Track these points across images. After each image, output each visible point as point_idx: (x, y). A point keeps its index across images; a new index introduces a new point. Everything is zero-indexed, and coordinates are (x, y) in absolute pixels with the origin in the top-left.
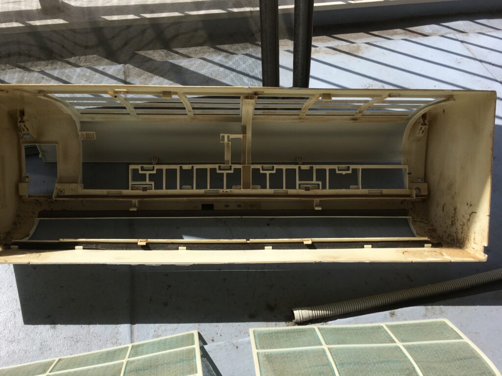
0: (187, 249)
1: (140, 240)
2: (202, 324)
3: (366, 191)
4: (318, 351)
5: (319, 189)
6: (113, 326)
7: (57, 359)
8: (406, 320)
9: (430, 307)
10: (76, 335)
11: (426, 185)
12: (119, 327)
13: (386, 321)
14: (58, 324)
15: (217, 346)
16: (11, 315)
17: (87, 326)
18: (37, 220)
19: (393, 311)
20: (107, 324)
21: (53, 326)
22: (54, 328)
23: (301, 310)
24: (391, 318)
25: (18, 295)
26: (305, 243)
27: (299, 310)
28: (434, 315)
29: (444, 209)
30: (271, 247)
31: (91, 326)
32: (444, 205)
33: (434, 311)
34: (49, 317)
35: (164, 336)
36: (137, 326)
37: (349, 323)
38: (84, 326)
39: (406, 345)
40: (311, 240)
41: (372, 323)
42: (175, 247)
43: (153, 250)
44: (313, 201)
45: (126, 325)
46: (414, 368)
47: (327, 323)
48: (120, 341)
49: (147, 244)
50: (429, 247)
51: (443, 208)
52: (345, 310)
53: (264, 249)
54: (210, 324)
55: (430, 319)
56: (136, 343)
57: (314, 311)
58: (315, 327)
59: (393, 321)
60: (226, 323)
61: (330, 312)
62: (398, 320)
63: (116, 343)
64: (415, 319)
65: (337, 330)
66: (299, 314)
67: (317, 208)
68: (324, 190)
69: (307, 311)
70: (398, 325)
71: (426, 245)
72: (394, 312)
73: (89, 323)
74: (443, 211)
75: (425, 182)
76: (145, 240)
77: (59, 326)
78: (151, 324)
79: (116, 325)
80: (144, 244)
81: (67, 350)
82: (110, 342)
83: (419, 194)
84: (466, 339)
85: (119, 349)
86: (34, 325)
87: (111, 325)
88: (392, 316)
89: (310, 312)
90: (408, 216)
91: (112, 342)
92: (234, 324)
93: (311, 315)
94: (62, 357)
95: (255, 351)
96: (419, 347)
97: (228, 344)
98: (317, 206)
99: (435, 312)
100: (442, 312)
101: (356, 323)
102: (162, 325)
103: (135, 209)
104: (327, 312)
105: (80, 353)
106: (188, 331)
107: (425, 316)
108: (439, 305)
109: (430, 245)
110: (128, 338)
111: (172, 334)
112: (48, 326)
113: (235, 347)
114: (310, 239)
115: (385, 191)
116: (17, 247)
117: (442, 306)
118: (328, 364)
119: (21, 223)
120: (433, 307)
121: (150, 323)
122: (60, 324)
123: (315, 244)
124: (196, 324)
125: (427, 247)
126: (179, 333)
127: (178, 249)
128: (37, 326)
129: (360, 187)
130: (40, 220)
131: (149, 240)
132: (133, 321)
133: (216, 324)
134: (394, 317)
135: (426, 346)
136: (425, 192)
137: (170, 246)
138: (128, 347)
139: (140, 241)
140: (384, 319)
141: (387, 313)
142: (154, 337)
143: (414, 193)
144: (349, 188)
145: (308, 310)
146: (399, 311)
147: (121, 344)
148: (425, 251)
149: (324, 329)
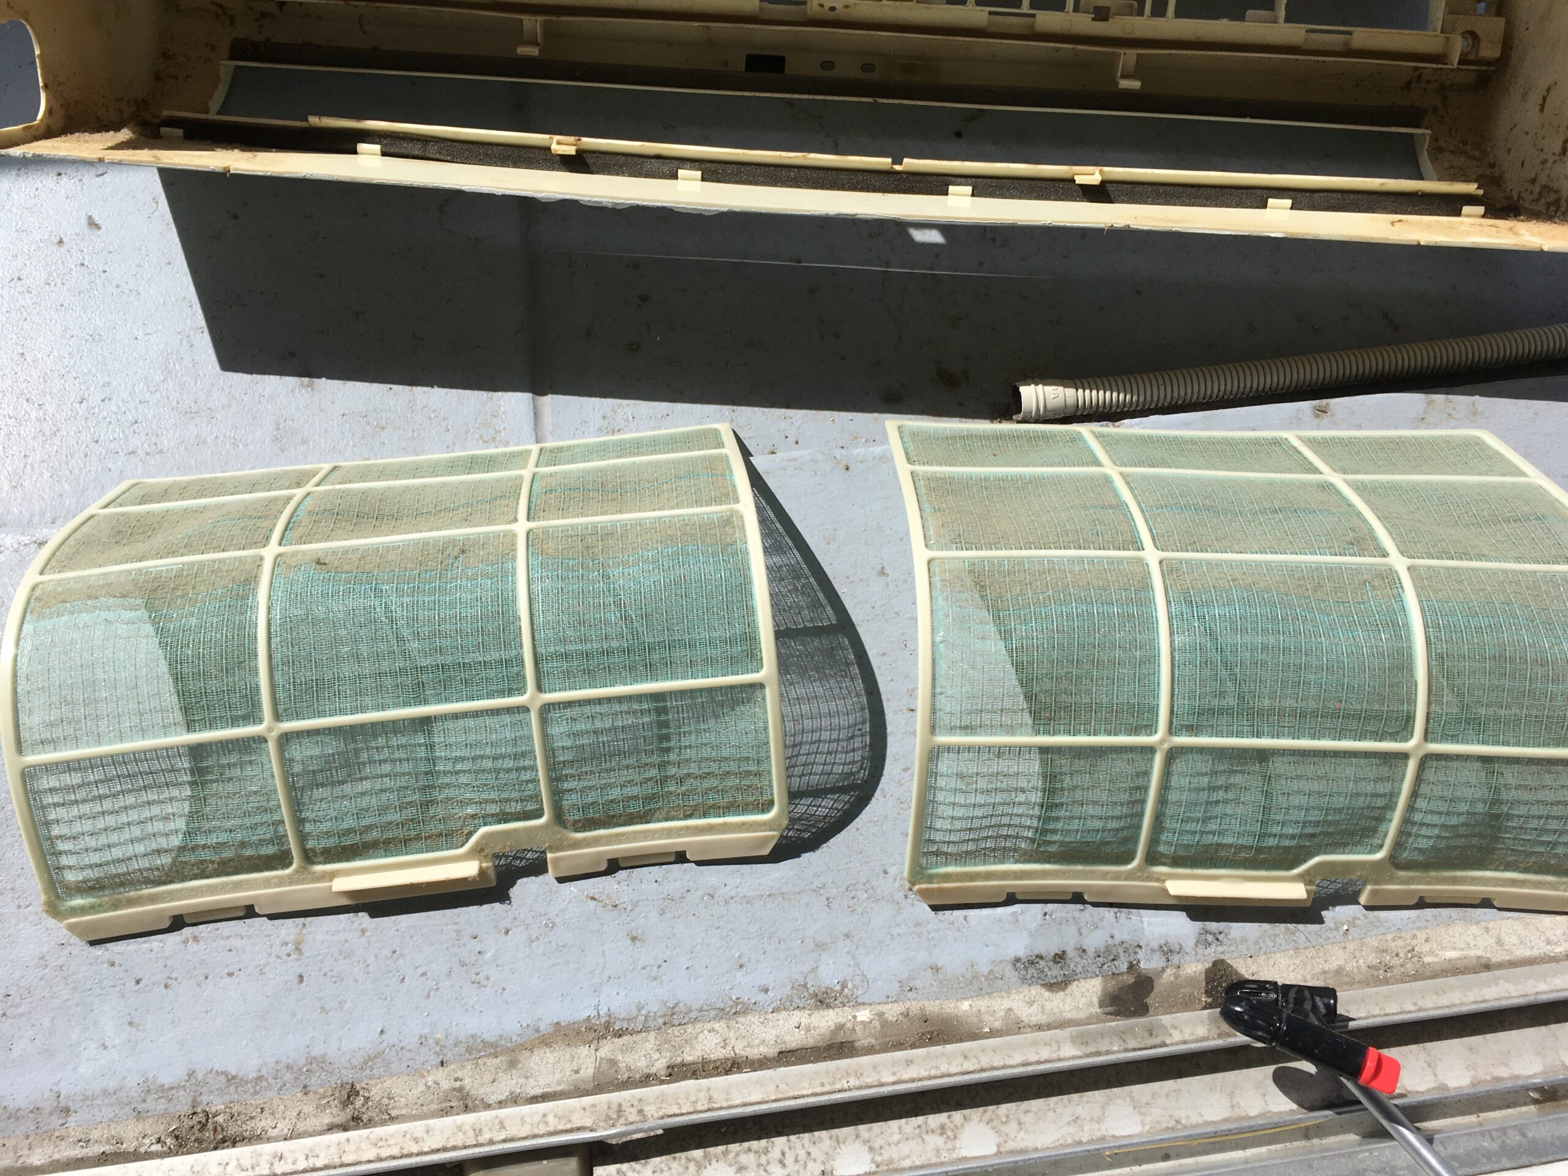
0: (703, 179)
1: (556, 138)
2: (743, 408)
3: (1295, 33)
4: (1091, 479)
5: (1141, 13)
6: (483, 395)
7: (327, 467)
8: (1359, 427)
9: (1439, 398)
10: (375, 409)
11: (1501, 22)
12: (499, 400)
13: (1299, 428)
14: (320, 377)
15: (790, 460)
16: (181, 343)
17: (407, 388)
18: (227, 67)
19: (1324, 401)
20: (464, 388)
21: (306, 380)
22: (310, 386)
23: (1044, 385)
24: (1315, 421)
25: (192, 288)
26: (1079, 180)
27: (1037, 384)
28: (1450, 419)
29: (1547, 104)
30: (969, 189)
31: (418, 390)
32: (1548, 90)
33: (1450, 411)
34: (292, 355)
35: (630, 431)
36: (550, 402)
37: (1186, 425)
38: (395, 387)
39: (1355, 481)
40: (1101, 172)
41: (1254, 430)
42: (666, 169)
43: (597, 173)
44: (1115, 57)
45: (518, 395)
46: (1371, 530)
47: (1117, 424)
48: (503, 434)
49: (577, 151)
50: (1475, 216)
51: (1544, 99)
52: (1176, 395)
53: (946, 194)
54: (766, 410)
55: (1434, 428)
56: (549, 444)
57: (1080, 391)
58: (1084, 430)
59: (1318, 428)
60: (814, 412)
61: (1128, 397)
62: (1336, 426)
63: (494, 439)
64: (1387, 427)
65: (1146, 441)
66: (1032, 395)
67: (1124, 84)
68: (1158, 22)
69: (1061, 389)
70: (1333, 439)
71: (1466, 209)
72: (1328, 404)
73: (412, 383)
74: (1542, 110)
75: (1499, 14)
76: (572, 139)
77: (323, 383)
78: (593, 399)
79: (491, 394)
80: (571, 151)
81: (355, 446)
82: (477, 436)
83: (1472, 57)
84: (1535, 476)
85: (505, 454)
86: (251, 373)
87: (476, 392)
88: (1318, 416)
89: (1070, 392)
90: (1418, 126)
91: (481, 436)
92: (836, 414)
93: (1071, 400)
94: (343, 464)
95: (904, 469)
96: (1394, 487)
97: (820, 457)
98: (1124, 76)
99: (1454, 413)
100: (1475, 413)
101: (1208, 428)
102: (625, 402)
103: (534, 51)
104: (1122, 396)
105: (393, 456)
106: (700, 423)
107: (1422, 421)
108: (1472, 394)
109: (1481, 210)
110: (527, 428)
111: (654, 429)
112: (291, 381)
113: (842, 467)
114: (1096, 170)
115: (1363, 37)
116: (179, 132)
117: (1477, 397)
118: (1120, 506)
119: (176, 78)
120: (1450, 397)
121: (590, 395)
122: (328, 378)
123: (1109, 187)
124: (726, 409)
125: (1468, 216)
126: (675, 426)
127: (675, 176)
128: (259, 376)
129: (1282, 13)
130: (237, 67)
131: (585, 140)
132: (539, 386)
133: (783, 411)
134: (1326, 419)
135: (1414, 487)
136: (1490, 51)
137: (648, 165)
138: (528, 453)
139: (559, 143)
140: (1295, 423)
141: (1306, 406)
142: (600, 431)
143: (1458, 46)
144: (1241, 17)
145: (1065, 387)
146: (1340, 404)
147: (507, 444)
148: (1462, 223)
149: (1109, 435)
